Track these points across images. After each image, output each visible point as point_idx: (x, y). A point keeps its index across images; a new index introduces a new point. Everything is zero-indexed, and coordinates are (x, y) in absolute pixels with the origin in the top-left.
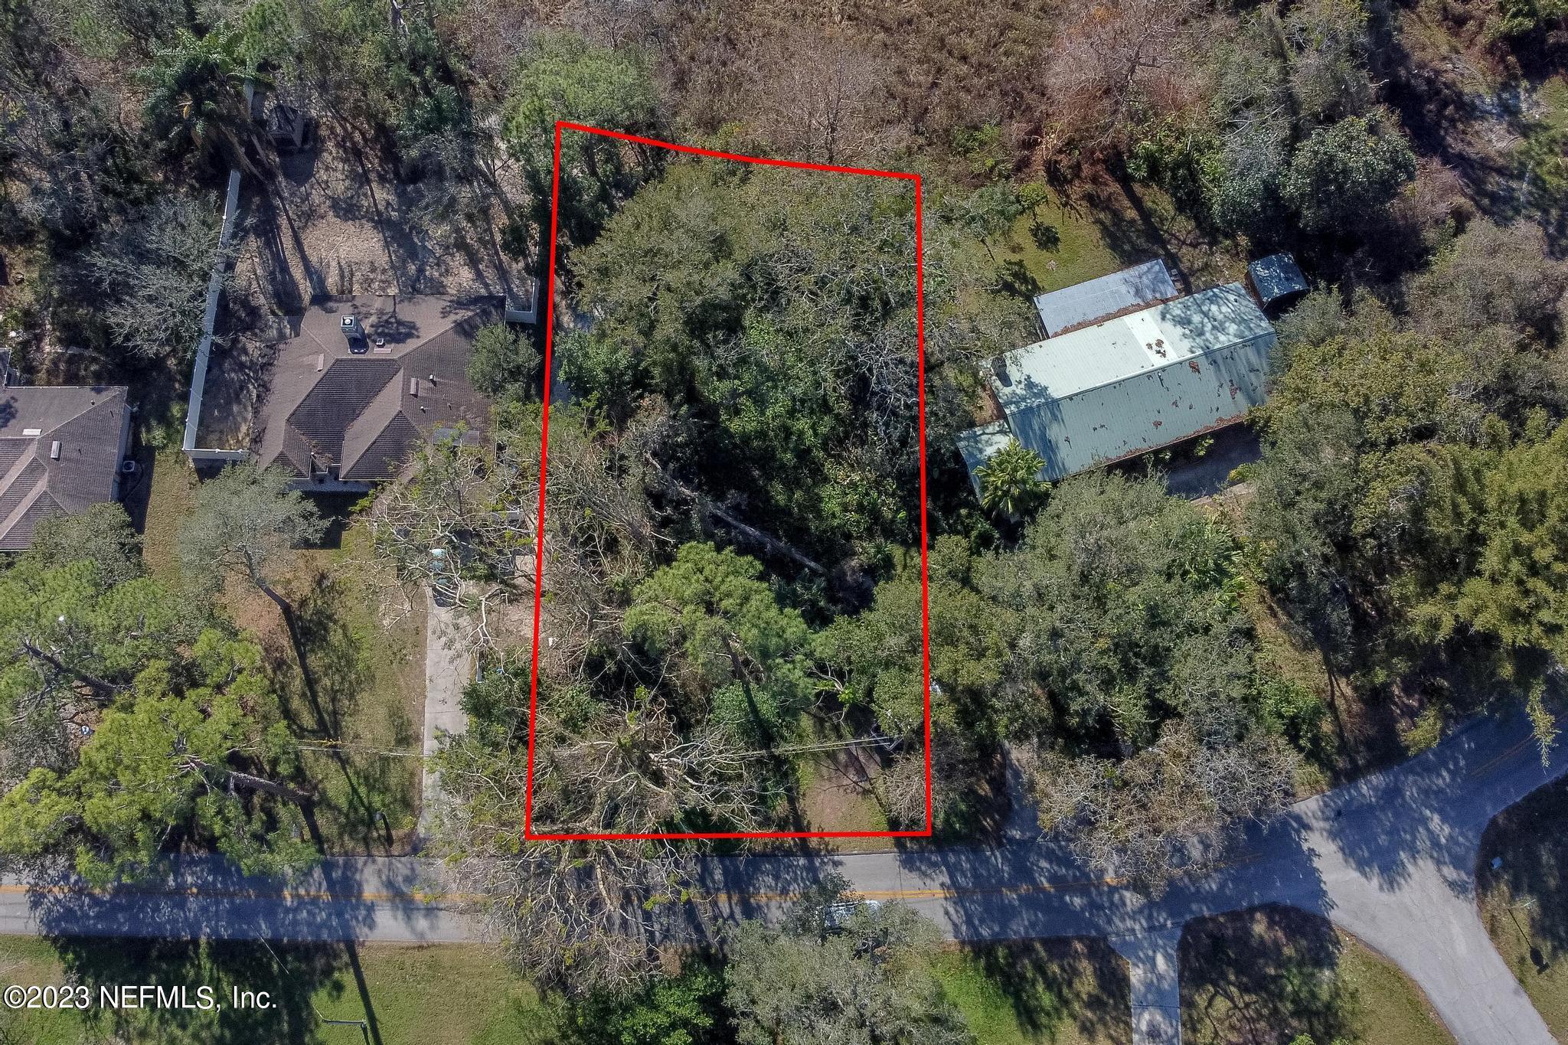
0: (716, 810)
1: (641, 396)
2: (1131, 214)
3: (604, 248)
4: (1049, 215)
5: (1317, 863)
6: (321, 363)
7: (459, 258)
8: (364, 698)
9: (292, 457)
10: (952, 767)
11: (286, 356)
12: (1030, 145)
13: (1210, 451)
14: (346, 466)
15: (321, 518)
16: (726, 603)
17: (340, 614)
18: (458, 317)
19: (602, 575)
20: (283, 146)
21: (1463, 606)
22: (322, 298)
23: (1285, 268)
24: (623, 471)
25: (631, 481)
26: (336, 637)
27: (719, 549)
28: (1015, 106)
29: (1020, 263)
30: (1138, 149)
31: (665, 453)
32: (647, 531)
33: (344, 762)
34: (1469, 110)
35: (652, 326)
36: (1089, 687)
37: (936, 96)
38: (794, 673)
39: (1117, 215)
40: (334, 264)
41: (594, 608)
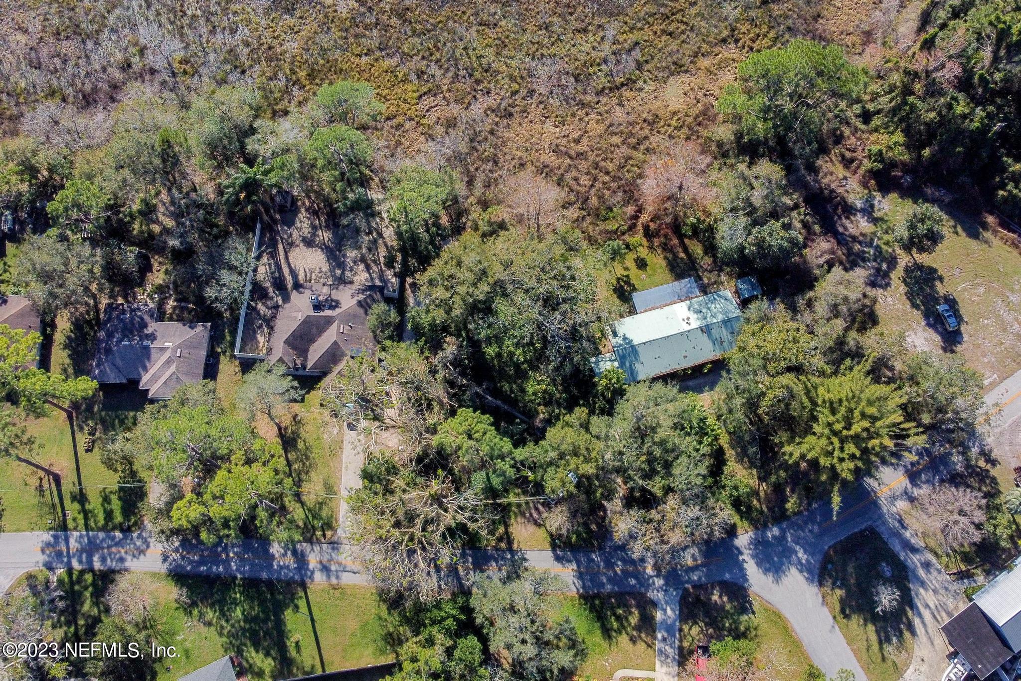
0: (472, 526)
1: (446, 336)
2: (682, 255)
3: (431, 272)
4: (643, 252)
5: (745, 565)
6: (300, 317)
7: (362, 267)
8: (313, 474)
9: (285, 359)
10: (577, 511)
11: (283, 313)
12: (635, 217)
13: (710, 370)
14: (310, 365)
15: (301, 389)
16: (476, 435)
17: (303, 434)
18: (359, 298)
19: (425, 420)
20: (282, 210)
21: (804, 448)
22: (297, 286)
23: (752, 284)
24: (436, 372)
25: (440, 376)
26: (301, 445)
27: (474, 412)
28: (631, 198)
29: (627, 276)
30: (688, 221)
31: (456, 362)
32: (446, 400)
33: (303, 504)
34: (849, 210)
35: (451, 309)
36: (636, 478)
37: (593, 191)
38: (504, 466)
39: (675, 256)
40: (302, 269)
41: (421, 434)
